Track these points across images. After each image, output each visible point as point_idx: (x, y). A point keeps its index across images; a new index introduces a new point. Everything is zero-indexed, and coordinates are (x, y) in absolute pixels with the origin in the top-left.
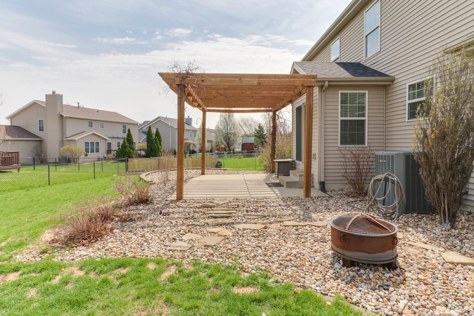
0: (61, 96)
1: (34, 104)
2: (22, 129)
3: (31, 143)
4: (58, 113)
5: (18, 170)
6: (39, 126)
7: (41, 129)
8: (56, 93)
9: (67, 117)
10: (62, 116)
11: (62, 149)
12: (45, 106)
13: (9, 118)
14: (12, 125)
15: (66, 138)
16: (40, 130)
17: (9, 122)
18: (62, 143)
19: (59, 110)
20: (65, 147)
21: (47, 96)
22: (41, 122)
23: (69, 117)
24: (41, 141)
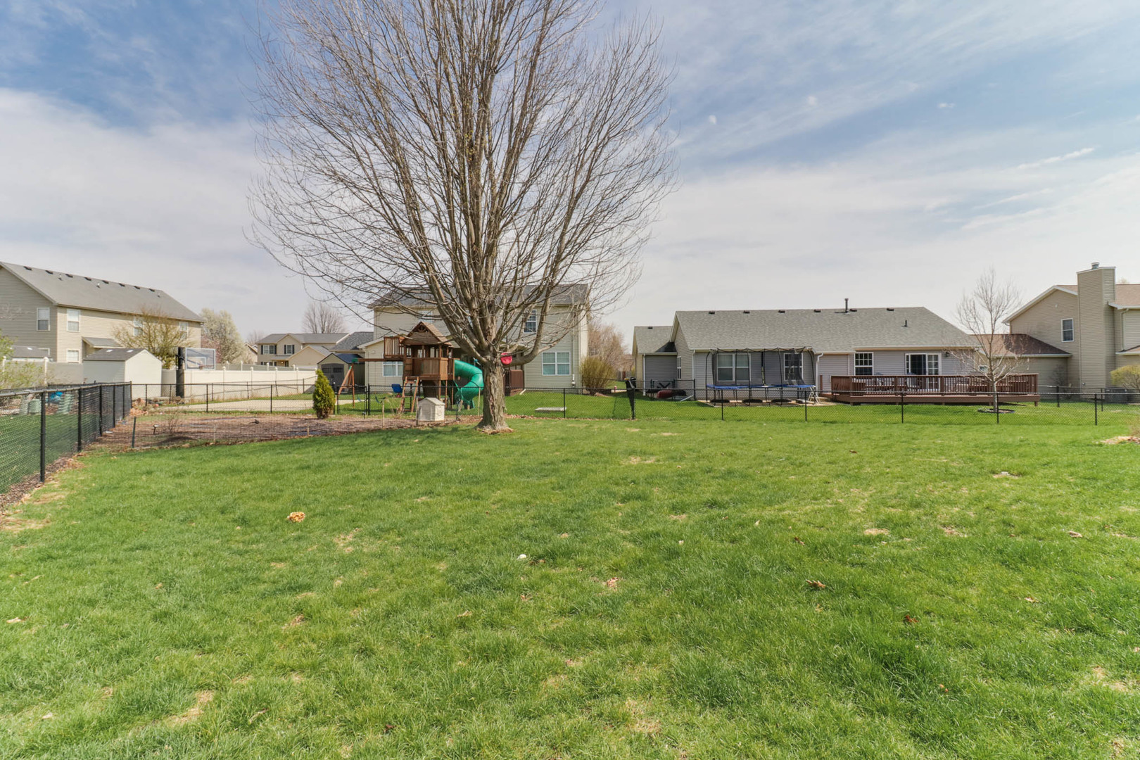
0: (1112, 271)
1: (1054, 293)
2: (1031, 339)
3: (1048, 362)
4: (1104, 303)
5: (1036, 404)
6: (1064, 332)
7: (1068, 336)
8: (1100, 266)
9: (1125, 309)
10: (1113, 309)
11: (1113, 372)
12: (1076, 294)
13: (1008, 322)
14: (1014, 333)
15: (1124, 351)
16: (1065, 339)
17: (1009, 328)
18: (1113, 361)
19: (1106, 299)
20: (1120, 370)
21: (1080, 275)
22: (1067, 324)
23: (1131, 310)
24: (1067, 359)
